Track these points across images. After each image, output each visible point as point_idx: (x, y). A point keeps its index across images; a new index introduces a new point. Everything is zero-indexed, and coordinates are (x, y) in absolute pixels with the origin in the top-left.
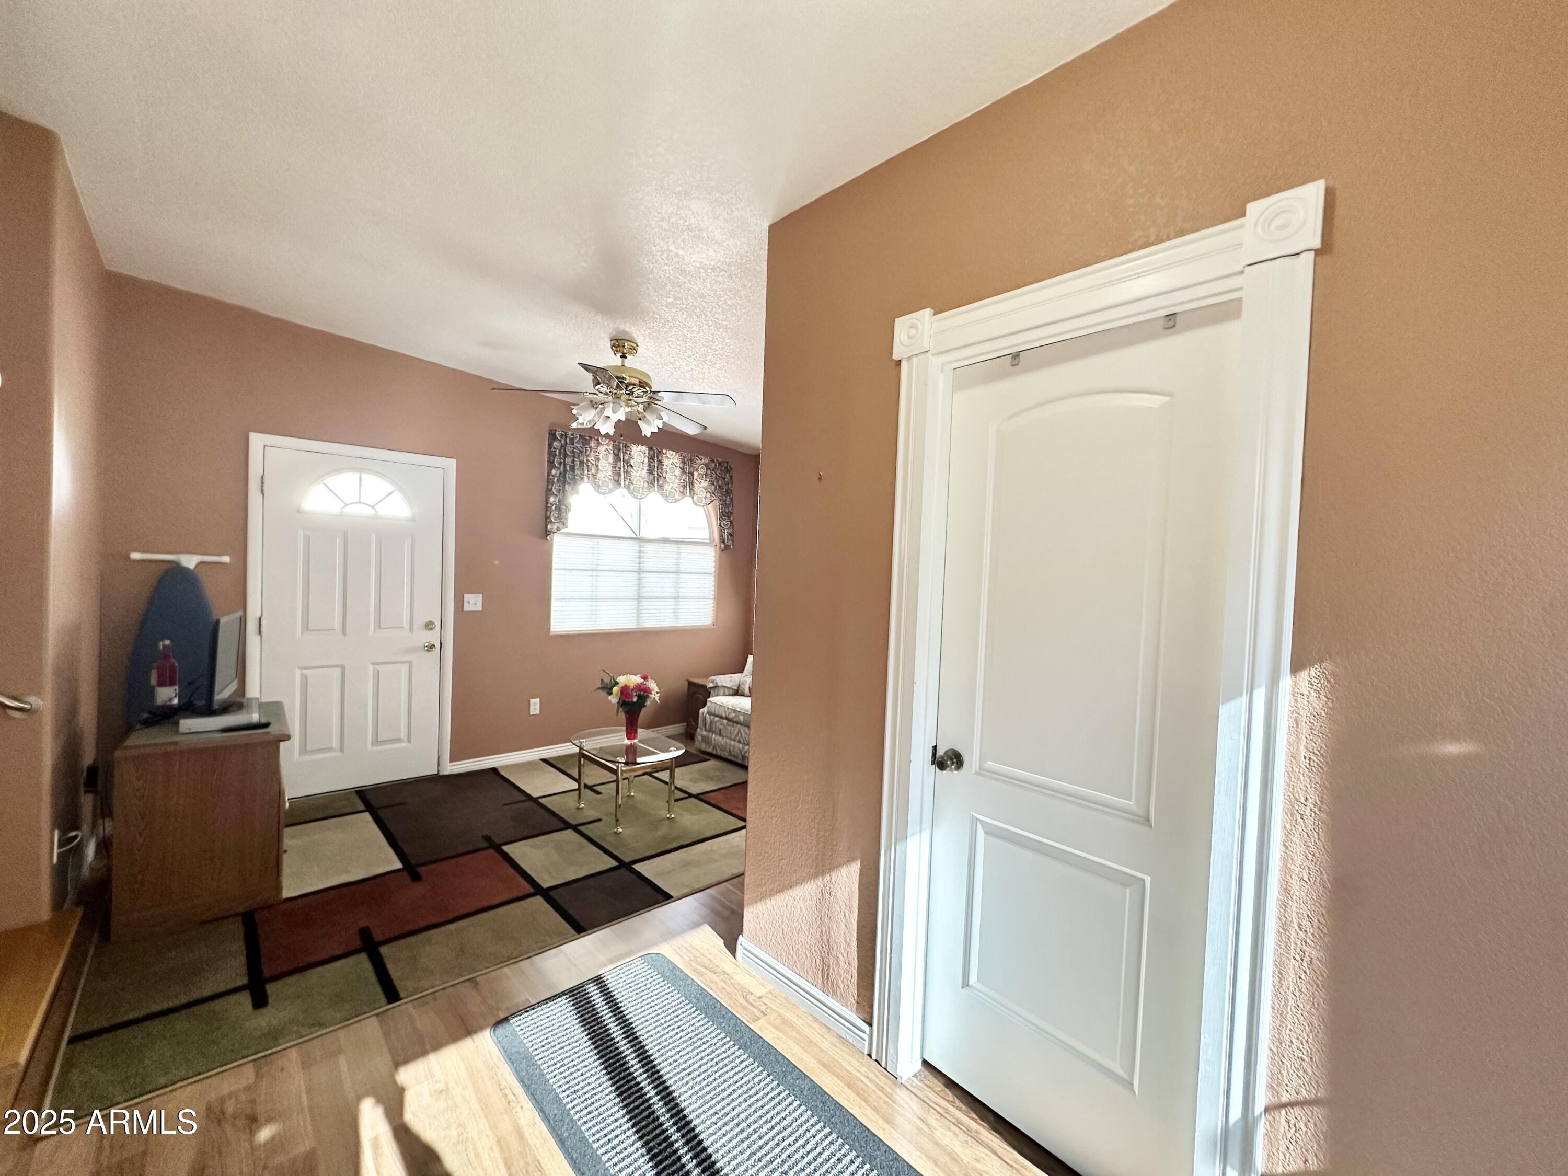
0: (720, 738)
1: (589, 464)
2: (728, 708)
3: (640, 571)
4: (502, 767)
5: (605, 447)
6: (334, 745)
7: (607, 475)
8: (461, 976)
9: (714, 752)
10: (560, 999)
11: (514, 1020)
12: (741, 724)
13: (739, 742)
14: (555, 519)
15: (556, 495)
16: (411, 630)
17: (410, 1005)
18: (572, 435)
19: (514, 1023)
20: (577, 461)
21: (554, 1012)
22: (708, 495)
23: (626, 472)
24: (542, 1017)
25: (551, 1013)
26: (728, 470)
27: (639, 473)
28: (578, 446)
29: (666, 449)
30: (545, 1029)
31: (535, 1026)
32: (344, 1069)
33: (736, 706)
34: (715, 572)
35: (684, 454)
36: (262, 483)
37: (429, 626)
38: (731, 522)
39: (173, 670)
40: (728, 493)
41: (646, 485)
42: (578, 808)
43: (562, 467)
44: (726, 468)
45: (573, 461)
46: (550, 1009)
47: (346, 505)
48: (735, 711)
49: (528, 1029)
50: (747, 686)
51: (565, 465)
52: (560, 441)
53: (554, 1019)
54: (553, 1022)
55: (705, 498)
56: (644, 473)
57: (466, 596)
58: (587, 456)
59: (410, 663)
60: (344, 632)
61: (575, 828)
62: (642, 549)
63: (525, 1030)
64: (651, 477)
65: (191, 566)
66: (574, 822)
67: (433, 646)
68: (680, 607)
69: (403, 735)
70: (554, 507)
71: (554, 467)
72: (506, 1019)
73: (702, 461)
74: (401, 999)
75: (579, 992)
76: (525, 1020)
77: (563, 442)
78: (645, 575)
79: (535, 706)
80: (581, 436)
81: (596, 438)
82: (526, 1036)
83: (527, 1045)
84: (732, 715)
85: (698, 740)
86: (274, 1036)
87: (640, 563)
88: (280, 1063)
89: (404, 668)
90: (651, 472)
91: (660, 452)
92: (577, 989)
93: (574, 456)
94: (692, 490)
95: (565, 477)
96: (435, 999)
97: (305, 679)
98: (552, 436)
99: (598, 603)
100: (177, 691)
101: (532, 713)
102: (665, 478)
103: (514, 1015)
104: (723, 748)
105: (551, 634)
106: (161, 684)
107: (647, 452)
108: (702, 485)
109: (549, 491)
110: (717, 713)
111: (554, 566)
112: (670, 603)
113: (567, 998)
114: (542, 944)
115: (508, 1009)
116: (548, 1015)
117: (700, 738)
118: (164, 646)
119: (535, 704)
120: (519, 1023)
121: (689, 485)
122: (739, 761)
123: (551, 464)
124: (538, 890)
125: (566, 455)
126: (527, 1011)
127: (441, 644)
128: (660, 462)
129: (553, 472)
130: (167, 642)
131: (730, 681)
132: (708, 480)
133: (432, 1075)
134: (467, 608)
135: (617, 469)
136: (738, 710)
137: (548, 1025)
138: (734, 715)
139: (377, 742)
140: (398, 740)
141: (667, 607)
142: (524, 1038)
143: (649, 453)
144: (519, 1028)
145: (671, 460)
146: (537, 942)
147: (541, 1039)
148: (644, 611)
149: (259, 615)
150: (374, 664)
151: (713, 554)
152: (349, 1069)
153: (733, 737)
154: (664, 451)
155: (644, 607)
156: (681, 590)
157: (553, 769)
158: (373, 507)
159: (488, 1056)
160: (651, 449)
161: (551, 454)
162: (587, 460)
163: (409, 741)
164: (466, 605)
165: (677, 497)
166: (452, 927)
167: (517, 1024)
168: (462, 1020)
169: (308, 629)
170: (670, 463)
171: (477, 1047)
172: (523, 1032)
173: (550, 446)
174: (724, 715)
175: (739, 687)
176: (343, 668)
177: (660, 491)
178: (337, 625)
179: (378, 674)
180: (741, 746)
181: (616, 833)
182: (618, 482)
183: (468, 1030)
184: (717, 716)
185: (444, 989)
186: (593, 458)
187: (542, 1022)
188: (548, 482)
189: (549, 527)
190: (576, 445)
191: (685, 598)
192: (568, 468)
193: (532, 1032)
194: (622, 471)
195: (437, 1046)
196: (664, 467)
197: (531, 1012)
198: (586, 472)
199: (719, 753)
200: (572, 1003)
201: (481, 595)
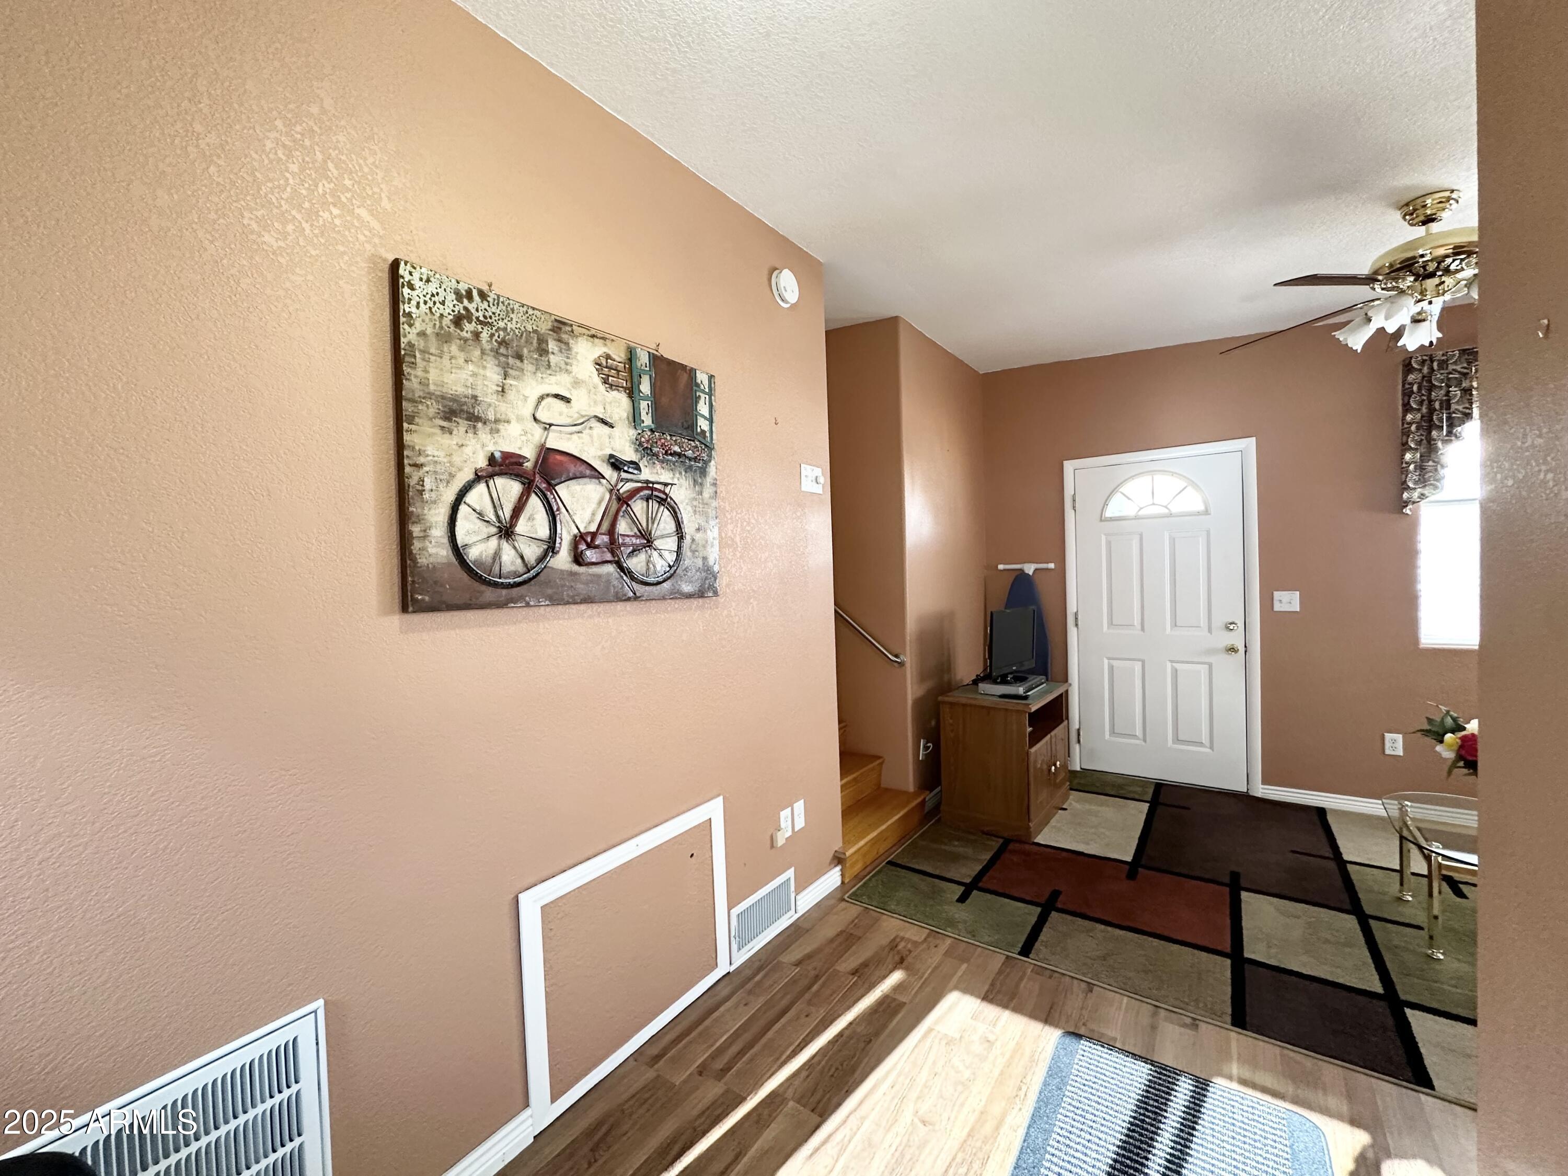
4: (1331, 811)
6: (1137, 734)
8: (1084, 974)
10: (1143, 1064)
11: (1086, 1043)
14: (1416, 483)
15: (1418, 449)
16: (1209, 629)
17: (1032, 966)
18: (1440, 357)
19: (1083, 1045)
20: (1452, 392)
21: (1124, 1069)
24: (1110, 1063)
25: (1121, 1067)
28: (1452, 370)
30: (1101, 1073)
31: (1096, 1063)
32: (960, 973)
36: (1074, 501)
37: (1230, 626)
42: (1400, 899)
43: (1426, 407)
45: (1445, 394)
46: (1124, 1063)
47: (1141, 508)
49: (1088, 1060)
51: (1431, 402)
52: (1420, 370)
53: (1118, 1075)
54: (1115, 1076)
58: (1468, 380)
59: (1210, 665)
60: (1143, 629)
61: (1364, 920)
63: (1085, 1058)
65: (1031, 573)
66: (1368, 910)
67: (1237, 650)
69: (1205, 740)
70: (1412, 467)
71: (1412, 409)
72: (1079, 1036)
74: (1028, 957)
75: (1169, 1077)
76: (1094, 1051)
77: (1424, 371)
79: (1394, 744)
80: (1464, 351)
82: (1080, 1063)
83: (1073, 1071)
86: (951, 923)
88: (938, 942)
89: (1204, 669)
92: (1170, 1071)
93: (1446, 387)
95: (1431, 420)
96: (1050, 977)
98: (1405, 367)
101: (1387, 751)
103: (1090, 1039)
105: (1421, 646)
109: (1401, 447)
113: (1151, 1070)
114: (1182, 1005)
115: (1093, 1031)
116: (1118, 1066)
119: (1394, 741)
120: (1087, 1049)
123: (1406, 407)
124: (1236, 953)
125: (1431, 388)
126: (1103, 1047)
127: (1246, 647)
129: (1411, 417)
133: (995, 1025)
134: (1277, 607)
137: (1107, 1073)
139: (1177, 740)
140: (1201, 743)
142: (1077, 1064)
144: (1082, 1052)
146: (1176, 999)
147: (1088, 1078)
149: (1075, 610)
150: (1171, 661)
152: (961, 977)
158: (1166, 507)
159: (1040, 1050)
161: (1406, 393)
163: (1212, 748)
164: (1277, 604)
166: (1118, 932)
167: (1084, 1048)
168: (1051, 1008)
171: (1039, 1036)
172: (1082, 1058)
173: (1404, 382)
176: (1143, 662)
178: (1136, 621)
179: (1175, 672)
181: (1430, 957)
183: (1048, 1018)
185: (1064, 974)
187: (1105, 1067)
188: (1403, 434)
189: (1406, 496)
190: (1447, 369)
192: (1437, 405)
193: (1088, 1066)
195: (1017, 1010)
197: (1106, 1050)
200: (1150, 1078)
201: (1298, 592)
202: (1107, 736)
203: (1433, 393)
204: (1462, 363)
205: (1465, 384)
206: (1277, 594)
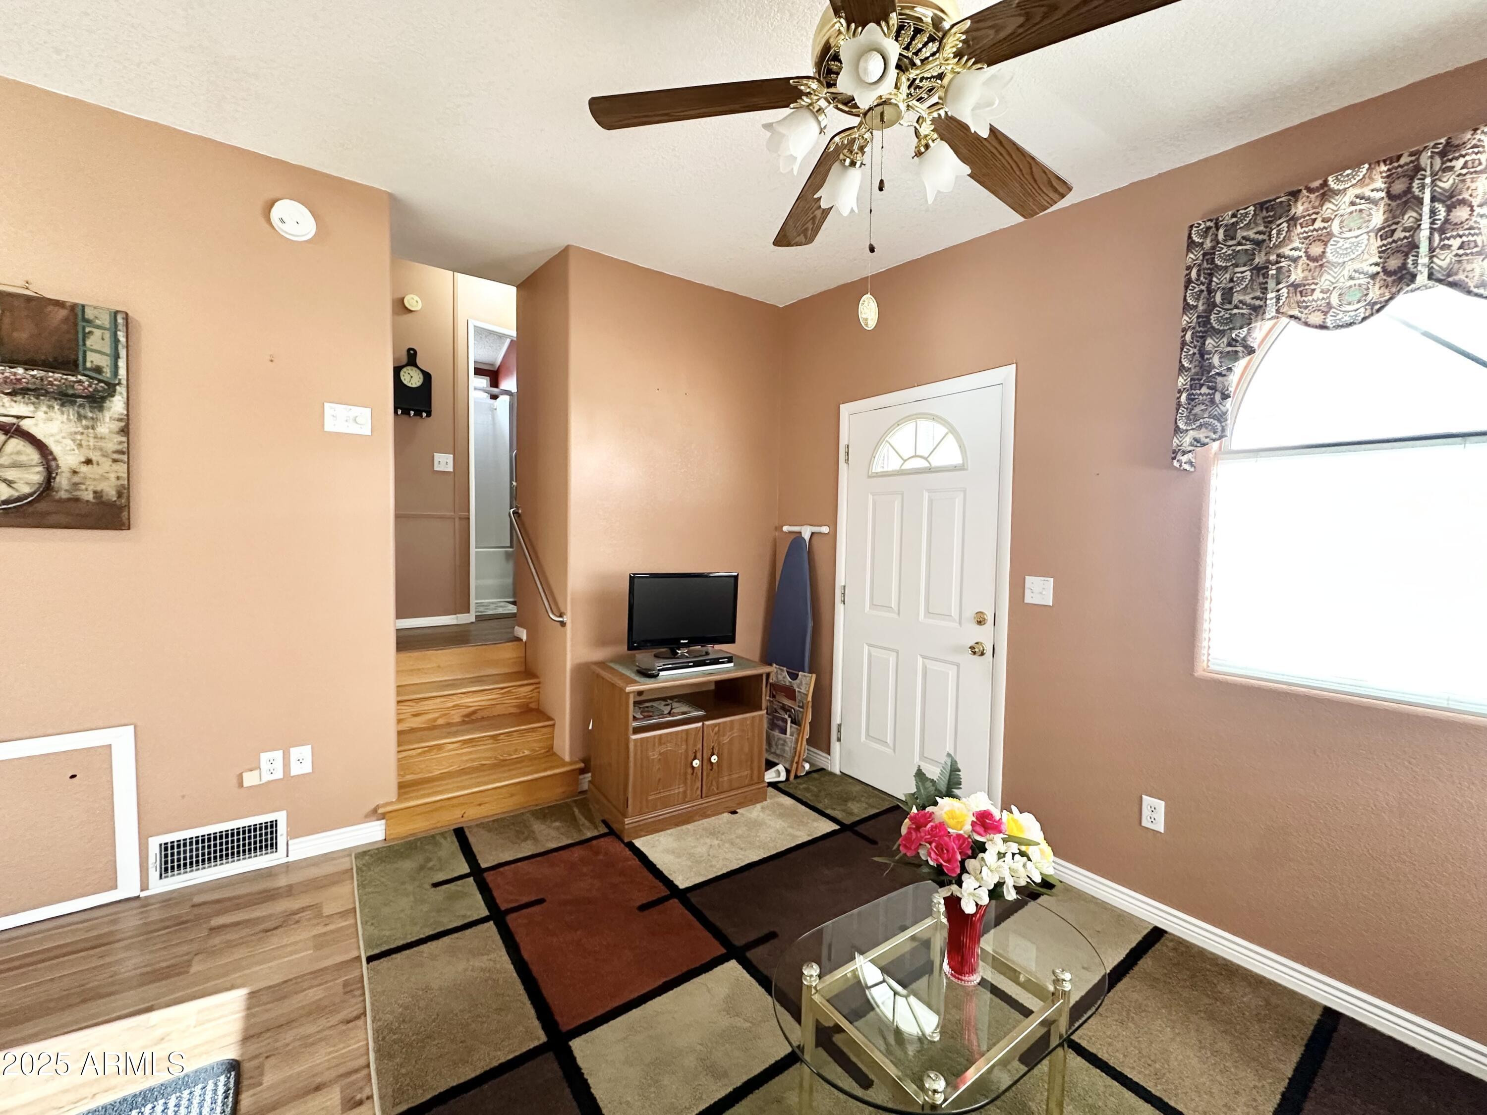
5: (1352, 193)
15: (1187, 370)
16: (960, 621)
18: (1234, 215)
20: (1244, 275)
28: (1251, 233)
36: (848, 452)
37: (980, 619)
43: (1202, 302)
45: (1234, 276)
47: (904, 461)
51: (1210, 292)
52: (1202, 245)
57: (1027, 578)
58: (1277, 247)
59: (957, 667)
60: (899, 613)
65: (807, 539)
70: (1184, 398)
77: (1208, 244)
80: (1261, 205)
81: (1316, 184)
89: (953, 670)
93: (1236, 264)
95: (1207, 322)
97: (870, 657)
119: (1154, 809)
127: (993, 649)
129: (1186, 319)
134: (1029, 597)
149: (843, 584)
150: (923, 657)
158: (926, 459)
162: (1278, 256)
164: (1027, 592)
169: (873, 604)
176: (897, 653)
178: (894, 604)
186: (1298, 244)
190: (1242, 234)
192: (1218, 297)
198: (1270, 289)
201: (1052, 580)
202: (863, 738)
203: (1215, 279)
204: (1257, 225)
205: (1259, 259)
206: (1029, 580)
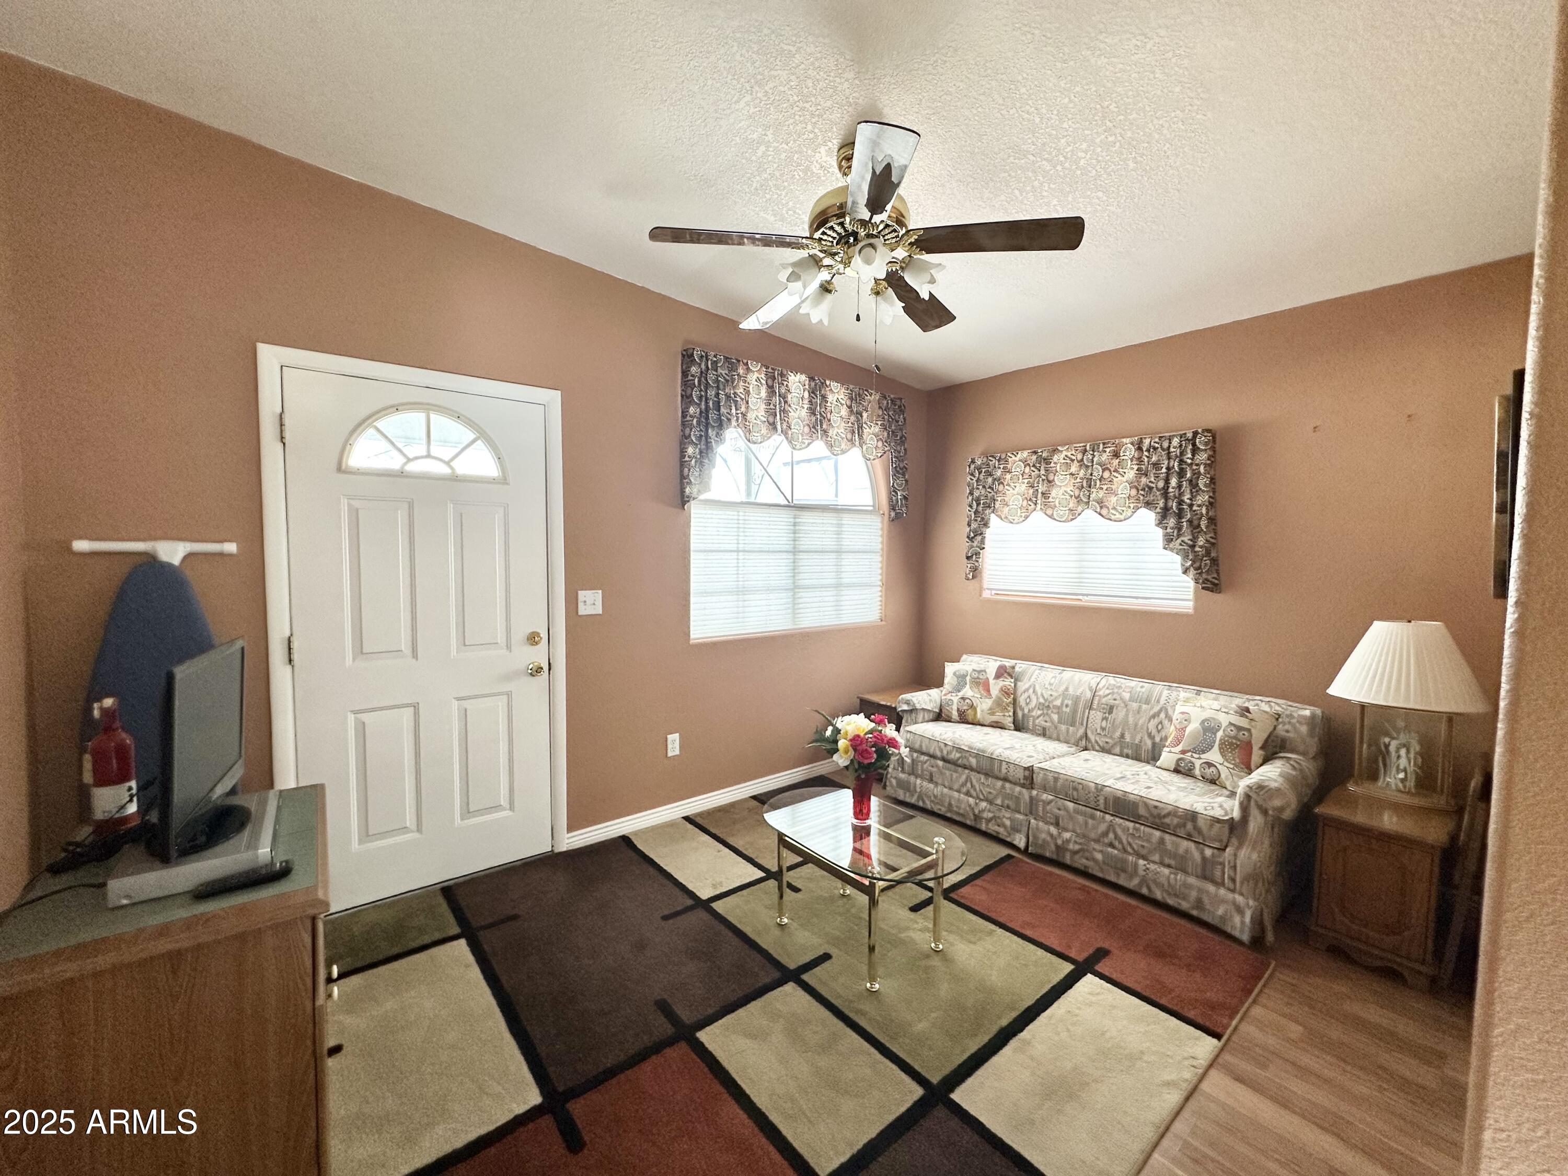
0: (931, 786)
1: (738, 399)
2: (946, 745)
3: (795, 551)
4: (636, 833)
5: (756, 375)
6: (408, 825)
7: (759, 415)
9: (921, 804)
12: (972, 769)
13: (968, 794)
14: (696, 477)
15: (696, 445)
16: (509, 647)
18: (715, 356)
20: (722, 397)
22: (880, 444)
23: (784, 411)
26: (901, 410)
27: (798, 412)
28: (723, 372)
29: (830, 380)
33: (957, 741)
34: (882, 549)
35: (851, 387)
36: (282, 425)
37: (533, 639)
38: (906, 481)
39: (122, 752)
40: (902, 441)
41: (807, 429)
42: (781, 929)
43: (703, 403)
44: (900, 407)
45: (717, 395)
47: (409, 460)
48: (959, 750)
50: (955, 707)
51: (707, 399)
52: (700, 365)
55: (876, 447)
56: (804, 413)
57: (580, 593)
58: (734, 388)
59: (509, 695)
60: (415, 655)
61: (795, 977)
62: (798, 520)
64: (814, 419)
65: (176, 561)
66: (789, 964)
67: (539, 669)
68: (843, 598)
69: (504, 802)
70: (693, 462)
71: (692, 402)
73: (873, 398)
77: (703, 366)
78: (802, 555)
79: (674, 745)
80: (726, 358)
81: (745, 361)
84: (955, 755)
85: (892, 786)
87: (794, 540)
89: (501, 702)
90: (812, 412)
91: (823, 384)
93: (718, 388)
94: (861, 436)
95: (707, 418)
97: (361, 729)
98: (688, 357)
99: (746, 597)
100: (134, 791)
101: (670, 754)
102: (829, 420)
104: (936, 799)
105: (691, 642)
106: (104, 780)
107: (807, 382)
108: (872, 431)
109: (684, 440)
110: (924, 749)
111: (693, 546)
112: (830, 593)
117: (894, 782)
118: (104, 711)
121: (857, 430)
122: (968, 822)
123: (686, 398)
125: (707, 386)
127: (550, 664)
128: (824, 397)
129: (692, 410)
130: (108, 702)
131: (931, 700)
132: (879, 423)
134: (583, 610)
135: (772, 406)
136: (966, 749)
138: (958, 755)
139: (467, 812)
140: (497, 808)
141: (827, 599)
143: (810, 385)
145: (837, 394)
148: (801, 606)
149: (288, 634)
150: (458, 699)
151: (880, 525)
153: (956, 787)
154: (828, 382)
155: (801, 601)
156: (843, 575)
157: (706, 838)
158: (448, 463)
160: (812, 379)
161: (686, 383)
162: (735, 393)
163: (512, 808)
164: (581, 605)
165: (843, 446)
169: (362, 653)
170: (835, 399)
173: (685, 373)
174: (939, 754)
175: (941, 710)
176: (416, 707)
177: (824, 438)
178: (405, 646)
179: (465, 713)
180: (971, 800)
181: (871, 993)
182: (773, 426)
184: (923, 753)
186: (742, 390)
188: (684, 425)
189: (688, 490)
190: (720, 370)
191: (849, 586)
192: (711, 404)
194: (778, 410)
196: (829, 404)
198: (734, 411)
199: (929, 805)
201: (600, 591)
202: (355, 845)
206: (582, 594)
